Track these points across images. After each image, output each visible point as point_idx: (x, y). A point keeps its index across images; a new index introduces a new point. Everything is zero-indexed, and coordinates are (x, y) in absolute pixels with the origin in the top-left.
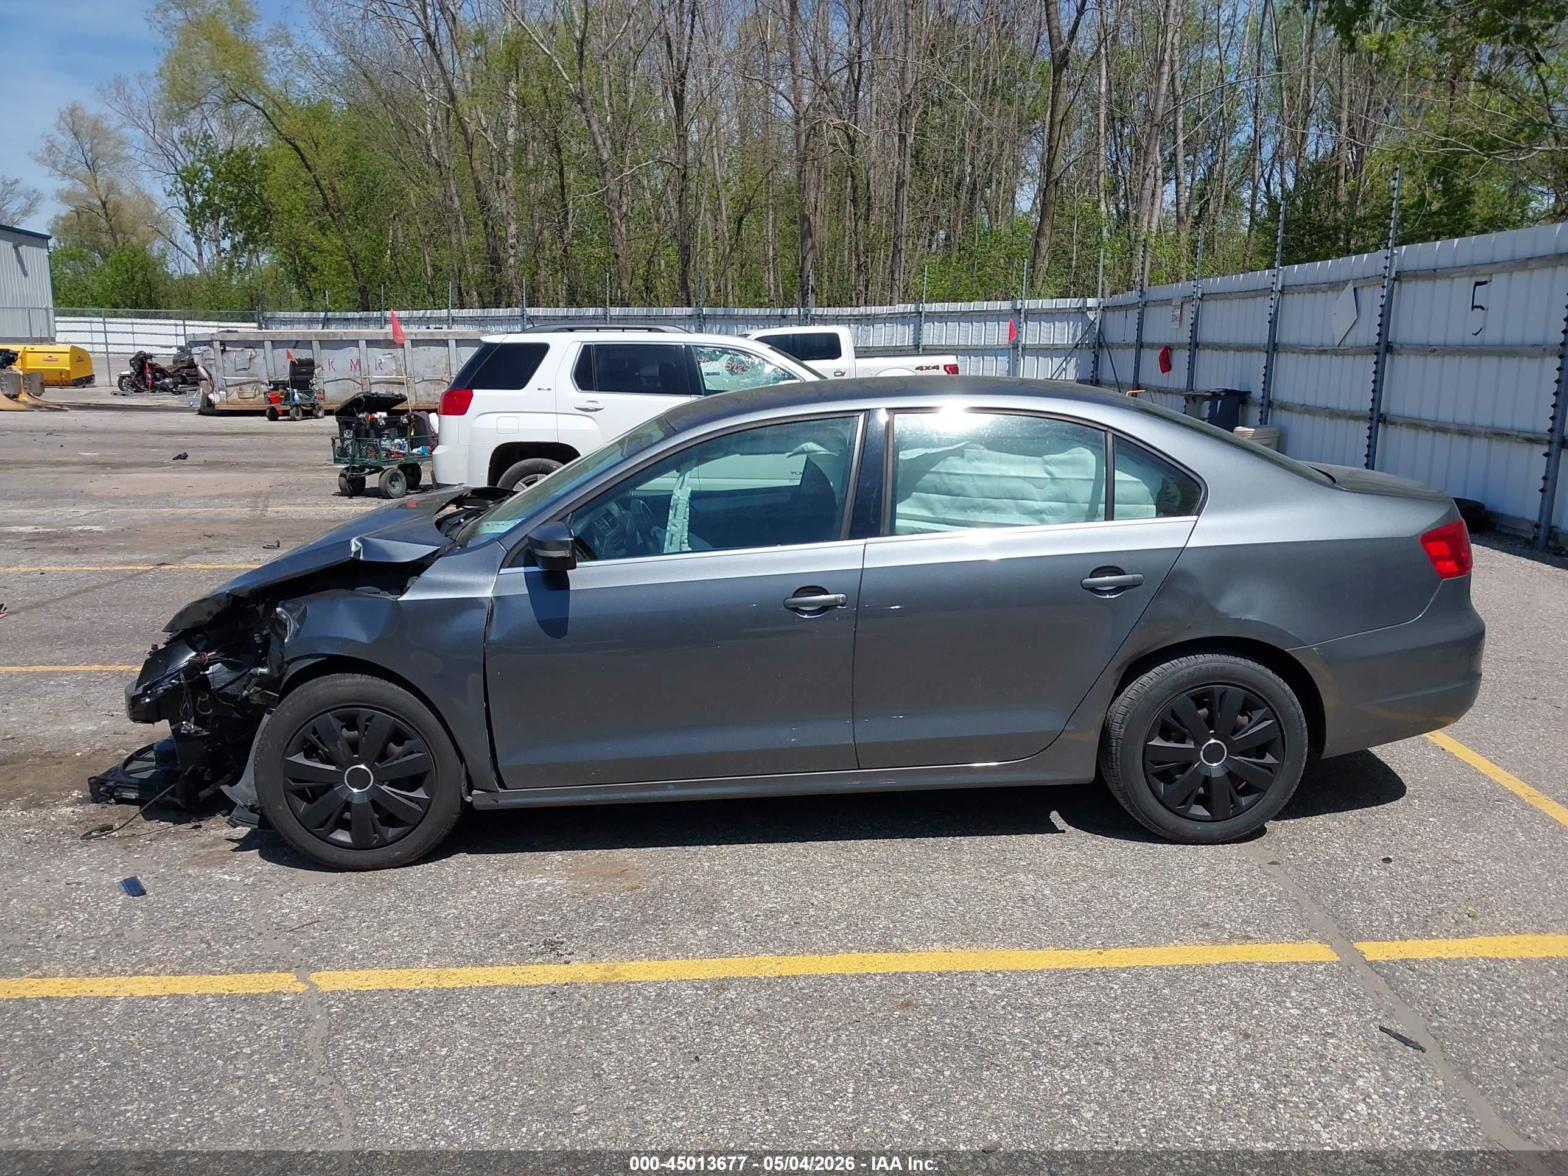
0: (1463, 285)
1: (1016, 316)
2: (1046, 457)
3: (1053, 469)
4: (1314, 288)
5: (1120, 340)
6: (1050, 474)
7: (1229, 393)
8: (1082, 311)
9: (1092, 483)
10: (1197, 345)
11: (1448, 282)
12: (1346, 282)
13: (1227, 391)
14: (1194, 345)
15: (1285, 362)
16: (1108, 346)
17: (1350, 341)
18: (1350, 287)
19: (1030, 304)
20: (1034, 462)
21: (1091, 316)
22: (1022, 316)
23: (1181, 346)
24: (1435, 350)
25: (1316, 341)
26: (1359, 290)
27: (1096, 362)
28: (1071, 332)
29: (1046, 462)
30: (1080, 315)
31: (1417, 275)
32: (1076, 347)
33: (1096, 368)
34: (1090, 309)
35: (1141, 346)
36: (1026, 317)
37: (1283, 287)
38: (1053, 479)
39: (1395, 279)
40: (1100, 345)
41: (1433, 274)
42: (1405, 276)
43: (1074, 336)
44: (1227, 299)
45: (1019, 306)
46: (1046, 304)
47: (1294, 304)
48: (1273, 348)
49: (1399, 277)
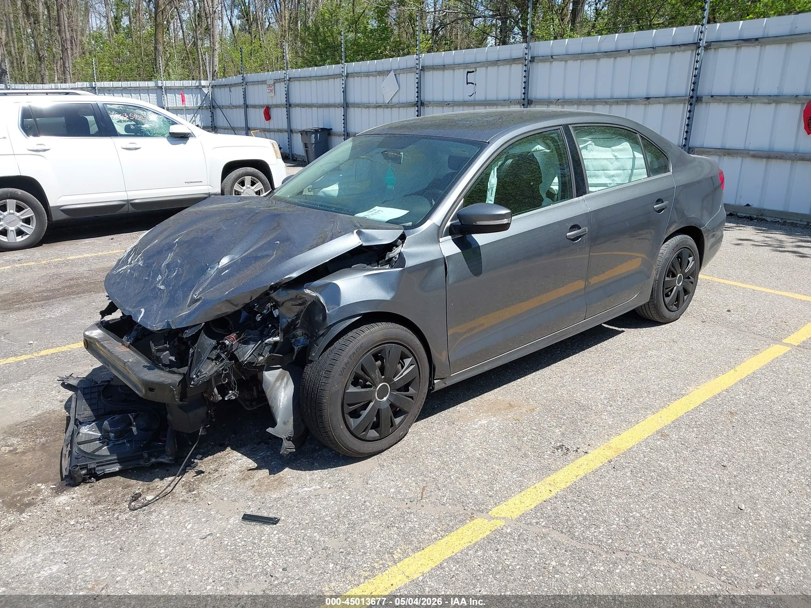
0: (461, 74)
1: (159, 91)
2: (613, 148)
3: (616, 154)
4: (368, 74)
5: (228, 103)
6: (615, 156)
7: (323, 129)
8: (199, 88)
9: (632, 160)
10: (290, 105)
11: (451, 71)
12: (389, 71)
13: (321, 129)
14: (289, 106)
15: (353, 113)
16: (219, 107)
17: (395, 100)
18: (392, 73)
19: (168, 83)
20: (608, 151)
21: (205, 91)
22: (164, 90)
23: (277, 106)
24: (449, 104)
25: (373, 100)
26: (397, 75)
27: (212, 116)
28: (195, 100)
29: (613, 151)
30: (198, 90)
31: (434, 68)
32: (199, 108)
33: (213, 120)
34: (204, 87)
35: (247, 106)
36: (165, 91)
37: (347, 74)
38: (617, 159)
39: (421, 70)
40: (213, 107)
41: (443, 67)
42: (427, 68)
43: (197, 103)
44: (308, 80)
45: (160, 85)
46: (178, 84)
47: (354, 83)
48: (346, 105)
49: (423, 69)
